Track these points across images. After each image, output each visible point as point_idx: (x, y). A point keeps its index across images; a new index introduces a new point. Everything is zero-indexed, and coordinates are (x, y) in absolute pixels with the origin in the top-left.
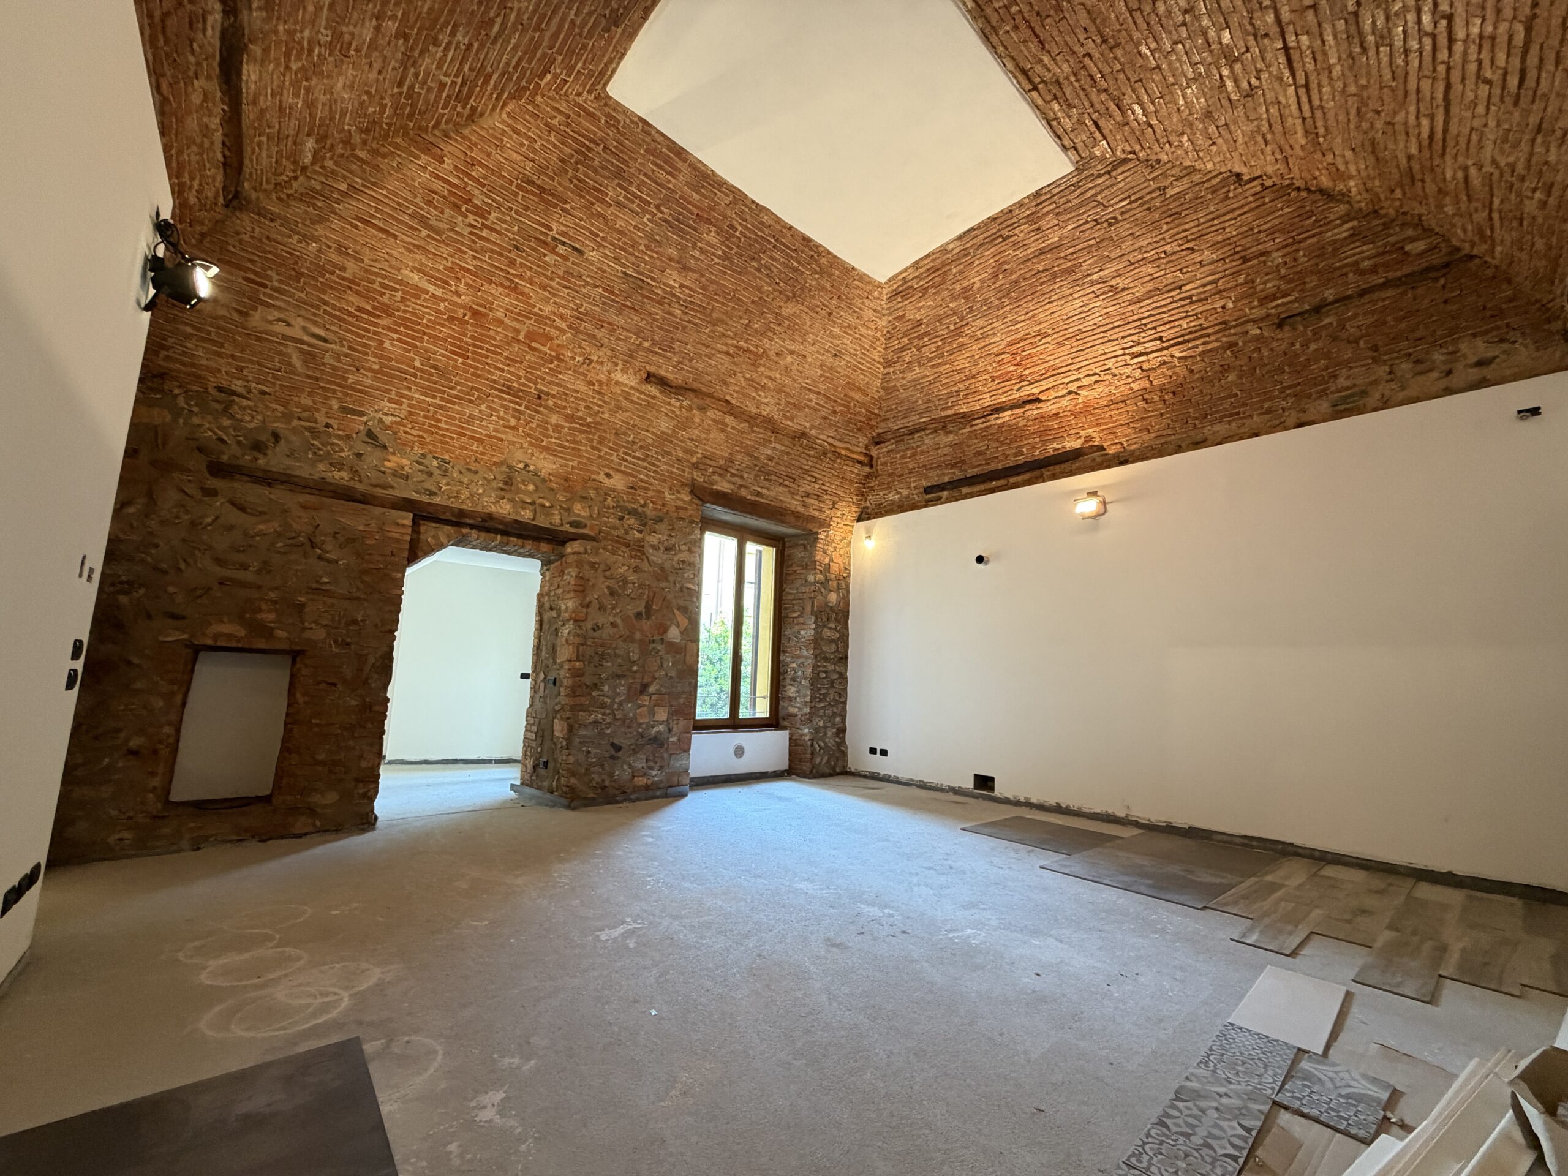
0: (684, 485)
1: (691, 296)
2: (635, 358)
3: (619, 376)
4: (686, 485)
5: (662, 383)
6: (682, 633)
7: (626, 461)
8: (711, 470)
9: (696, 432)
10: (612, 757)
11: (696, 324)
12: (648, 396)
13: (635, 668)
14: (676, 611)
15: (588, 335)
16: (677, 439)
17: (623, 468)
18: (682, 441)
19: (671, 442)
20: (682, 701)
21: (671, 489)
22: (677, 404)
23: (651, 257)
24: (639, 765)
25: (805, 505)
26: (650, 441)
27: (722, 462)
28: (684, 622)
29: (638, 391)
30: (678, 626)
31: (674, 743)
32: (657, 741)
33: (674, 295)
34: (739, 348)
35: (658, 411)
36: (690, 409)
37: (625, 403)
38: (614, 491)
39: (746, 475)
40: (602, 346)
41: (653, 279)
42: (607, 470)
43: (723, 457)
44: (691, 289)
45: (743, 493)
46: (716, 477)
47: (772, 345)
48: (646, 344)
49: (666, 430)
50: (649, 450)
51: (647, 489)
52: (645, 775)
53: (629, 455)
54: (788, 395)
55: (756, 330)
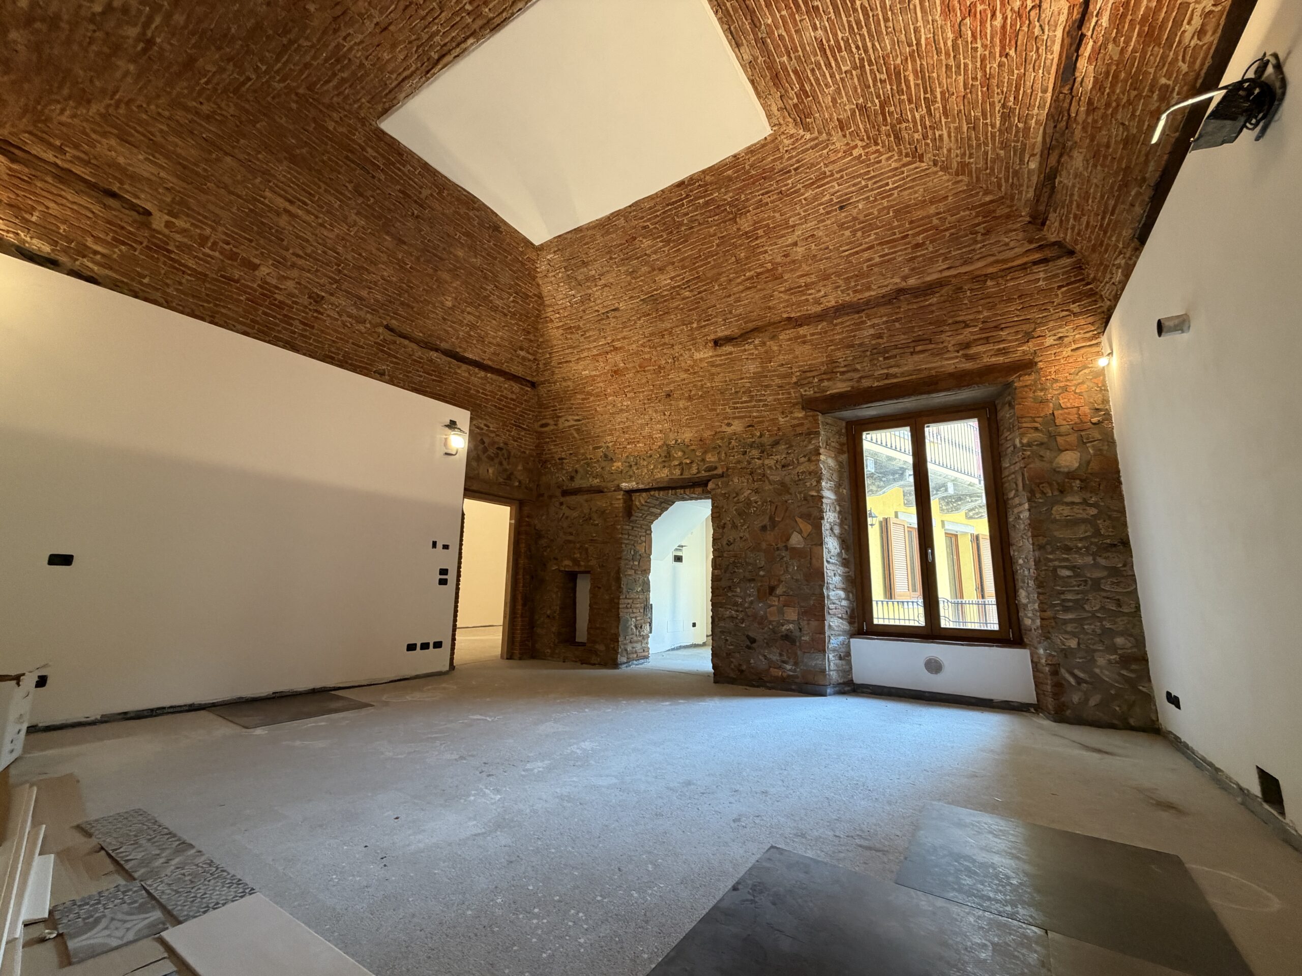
0: (795, 405)
1: (683, 279)
2: (696, 338)
3: (697, 356)
4: (797, 404)
5: (729, 340)
6: (805, 539)
7: (737, 408)
8: (816, 380)
9: (781, 357)
10: (749, 647)
11: (705, 290)
12: (727, 354)
13: (762, 573)
14: (798, 520)
15: (661, 345)
16: (769, 371)
17: (737, 415)
18: (774, 371)
19: (766, 376)
20: (812, 602)
21: (783, 413)
22: (752, 347)
23: (642, 281)
24: (775, 657)
25: (968, 358)
26: (748, 385)
27: (823, 368)
28: (807, 528)
29: (717, 356)
30: (800, 532)
31: (806, 642)
32: (788, 638)
33: (674, 288)
34: (751, 278)
35: (741, 360)
36: (763, 344)
37: (714, 370)
38: (735, 434)
39: (858, 367)
40: (673, 345)
41: (656, 290)
42: (726, 421)
43: (823, 363)
44: (679, 276)
45: (866, 383)
46: (826, 383)
47: (772, 253)
48: (695, 325)
49: (756, 370)
50: (751, 392)
51: (762, 422)
52: (780, 667)
53: (738, 403)
54: (838, 274)
55: (747, 258)
